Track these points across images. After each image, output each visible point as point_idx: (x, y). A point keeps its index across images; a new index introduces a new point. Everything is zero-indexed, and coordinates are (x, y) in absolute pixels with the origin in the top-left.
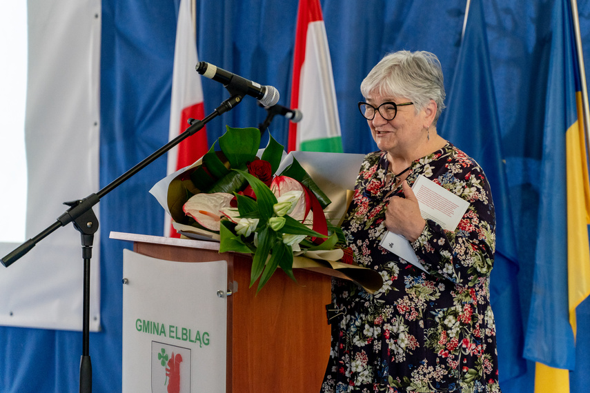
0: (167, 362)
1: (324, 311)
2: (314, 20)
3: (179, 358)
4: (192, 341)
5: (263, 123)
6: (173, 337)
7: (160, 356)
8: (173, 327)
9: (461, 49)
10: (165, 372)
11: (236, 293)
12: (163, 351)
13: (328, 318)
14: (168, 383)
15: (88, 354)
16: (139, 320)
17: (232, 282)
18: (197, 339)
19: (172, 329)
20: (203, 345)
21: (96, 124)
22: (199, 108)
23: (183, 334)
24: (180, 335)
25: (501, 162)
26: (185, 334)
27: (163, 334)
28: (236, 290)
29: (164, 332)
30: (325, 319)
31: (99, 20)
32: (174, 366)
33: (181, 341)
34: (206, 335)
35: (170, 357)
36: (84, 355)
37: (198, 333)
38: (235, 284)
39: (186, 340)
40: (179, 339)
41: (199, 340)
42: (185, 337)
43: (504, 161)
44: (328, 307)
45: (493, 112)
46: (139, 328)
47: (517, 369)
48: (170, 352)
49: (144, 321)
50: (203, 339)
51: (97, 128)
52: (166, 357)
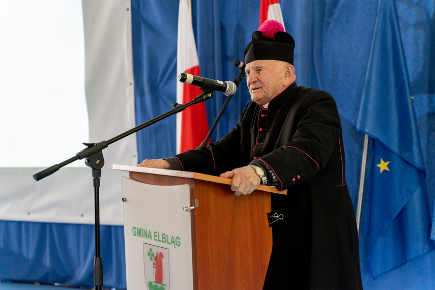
0: (154, 258)
1: (266, 218)
2: (273, 3)
3: (161, 255)
4: (169, 243)
5: (237, 78)
6: (156, 240)
7: (149, 254)
8: (156, 233)
9: (377, 18)
10: (152, 265)
11: (198, 208)
12: (151, 250)
13: (269, 223)
14: (155, 274)
15: (99, 256)
16: (134, 228)
17: (194, 200)
18: (172, 242)
19: (156, 234)
20: (176, 246)
21: (131, 84)
22: (196, 70)
23: (163, 238)
24: (161, 239)
25: (410, 98)
26: (164, 238)
27: (150, 238)
28: (197, 205)
29: (151, 237)
30: (267, 223)
31: (129, 13)
32: (158, 260)
33: (162, 243)
34: (178, 239)
35: (155, 255)
36: (97, 257)
37: (173, 237)
38: (197, 201)
39: (165, 242)
40: (161, 241)
41: (173, 242)
42: (164, 240)
43: (412, 98)
44: (269, 215)
45: (403, 63)
46: (135, 233)
47: (427, 246)
48: (155, 251)
49: (138, 228)
50: (176, 242)
51: (132, 87)
52: (153, 255)
